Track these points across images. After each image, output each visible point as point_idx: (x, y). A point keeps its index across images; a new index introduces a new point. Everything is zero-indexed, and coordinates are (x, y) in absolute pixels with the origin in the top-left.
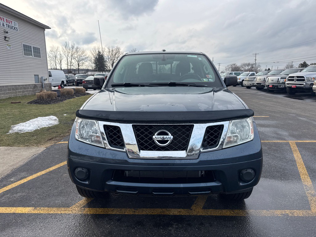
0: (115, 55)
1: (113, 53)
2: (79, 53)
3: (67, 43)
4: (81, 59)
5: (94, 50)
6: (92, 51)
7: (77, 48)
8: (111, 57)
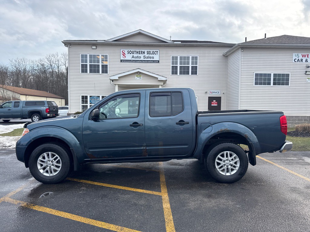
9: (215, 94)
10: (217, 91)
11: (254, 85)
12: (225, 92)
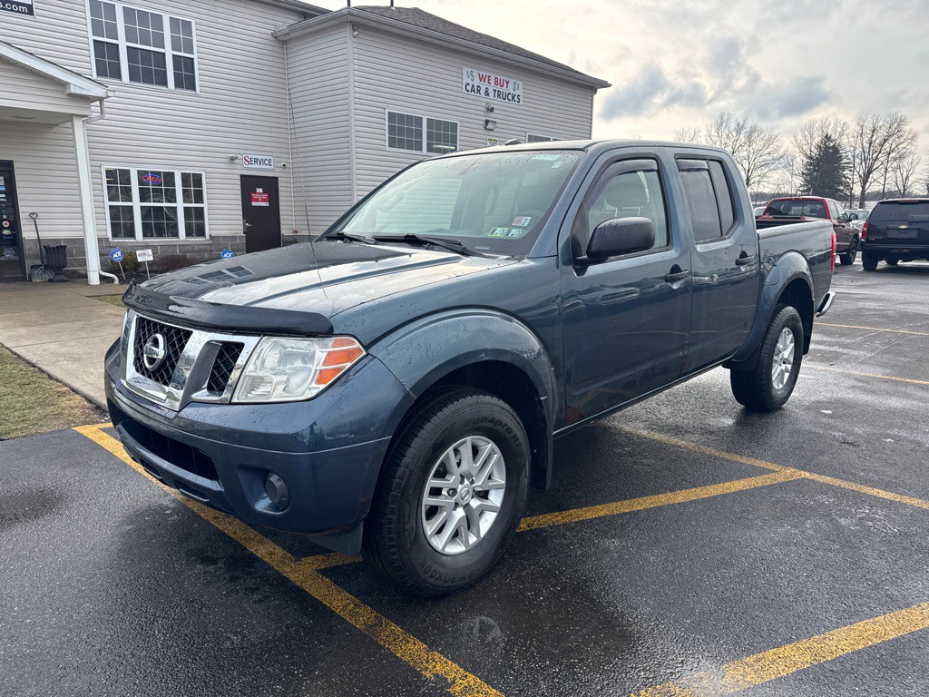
0: (882, 145)
1: (874, 139)
2: (754, 146)
3: (725, 117)
4: (758, 164)
5: (807, 133)
6: (800, 137)
7: (753, 131)
8: (867, 150)
9: (259, 166)
10: (264, 158)
11: (387, 148)
12: (287, 160)
